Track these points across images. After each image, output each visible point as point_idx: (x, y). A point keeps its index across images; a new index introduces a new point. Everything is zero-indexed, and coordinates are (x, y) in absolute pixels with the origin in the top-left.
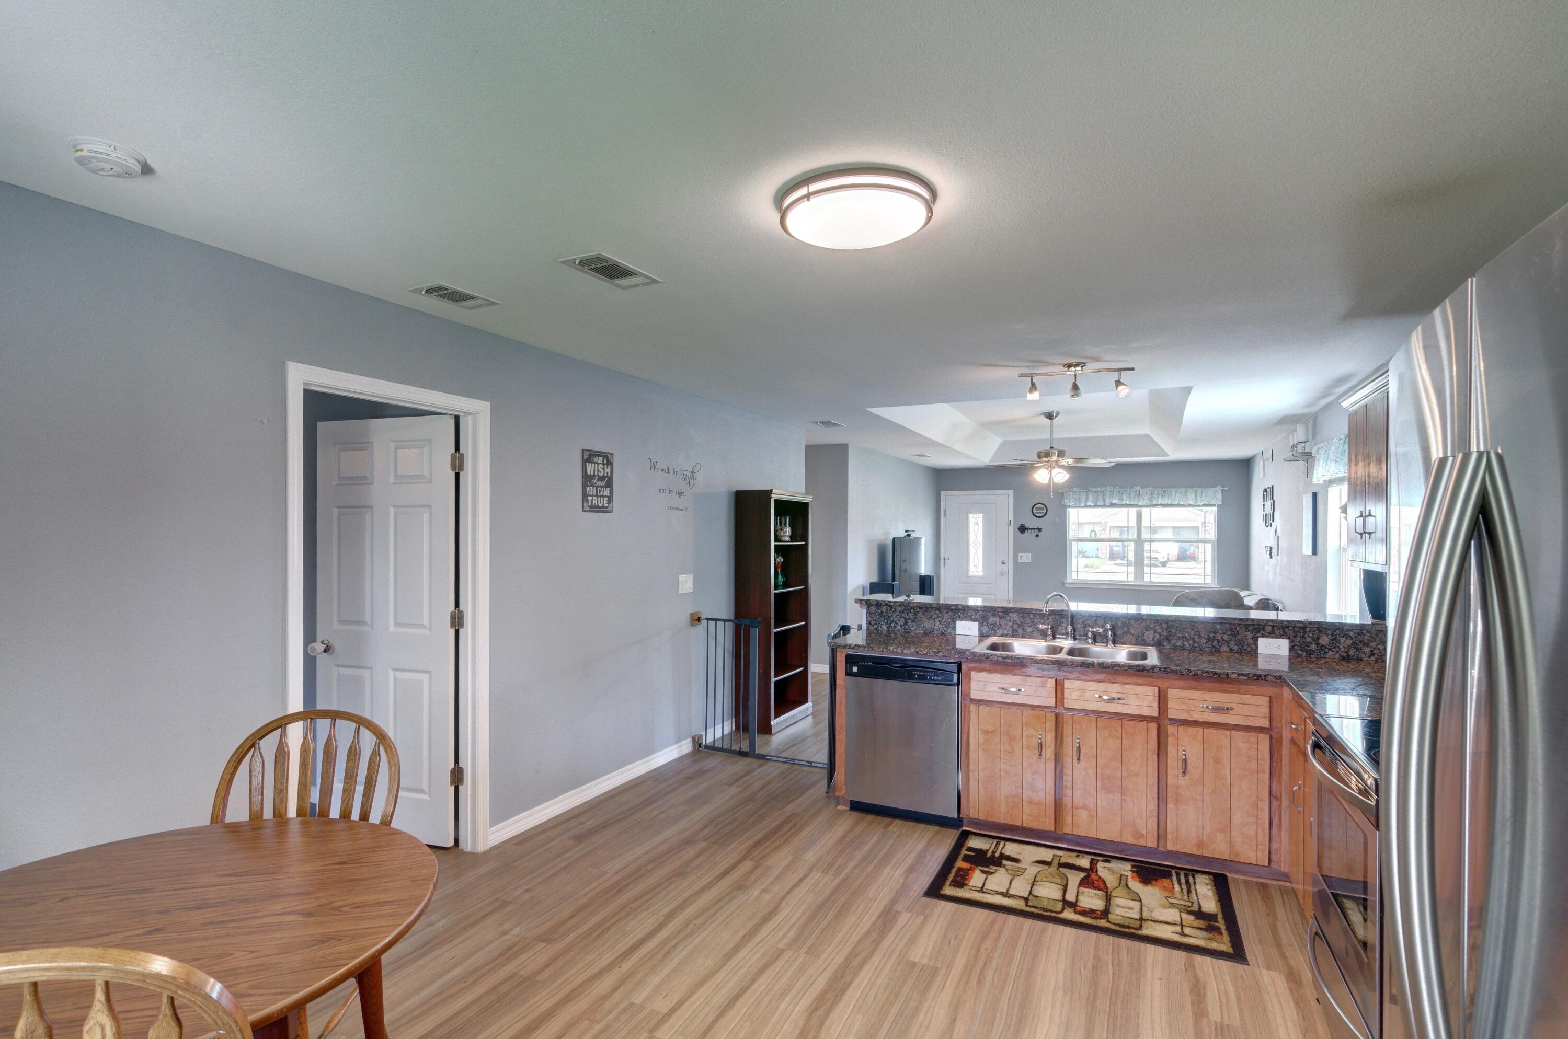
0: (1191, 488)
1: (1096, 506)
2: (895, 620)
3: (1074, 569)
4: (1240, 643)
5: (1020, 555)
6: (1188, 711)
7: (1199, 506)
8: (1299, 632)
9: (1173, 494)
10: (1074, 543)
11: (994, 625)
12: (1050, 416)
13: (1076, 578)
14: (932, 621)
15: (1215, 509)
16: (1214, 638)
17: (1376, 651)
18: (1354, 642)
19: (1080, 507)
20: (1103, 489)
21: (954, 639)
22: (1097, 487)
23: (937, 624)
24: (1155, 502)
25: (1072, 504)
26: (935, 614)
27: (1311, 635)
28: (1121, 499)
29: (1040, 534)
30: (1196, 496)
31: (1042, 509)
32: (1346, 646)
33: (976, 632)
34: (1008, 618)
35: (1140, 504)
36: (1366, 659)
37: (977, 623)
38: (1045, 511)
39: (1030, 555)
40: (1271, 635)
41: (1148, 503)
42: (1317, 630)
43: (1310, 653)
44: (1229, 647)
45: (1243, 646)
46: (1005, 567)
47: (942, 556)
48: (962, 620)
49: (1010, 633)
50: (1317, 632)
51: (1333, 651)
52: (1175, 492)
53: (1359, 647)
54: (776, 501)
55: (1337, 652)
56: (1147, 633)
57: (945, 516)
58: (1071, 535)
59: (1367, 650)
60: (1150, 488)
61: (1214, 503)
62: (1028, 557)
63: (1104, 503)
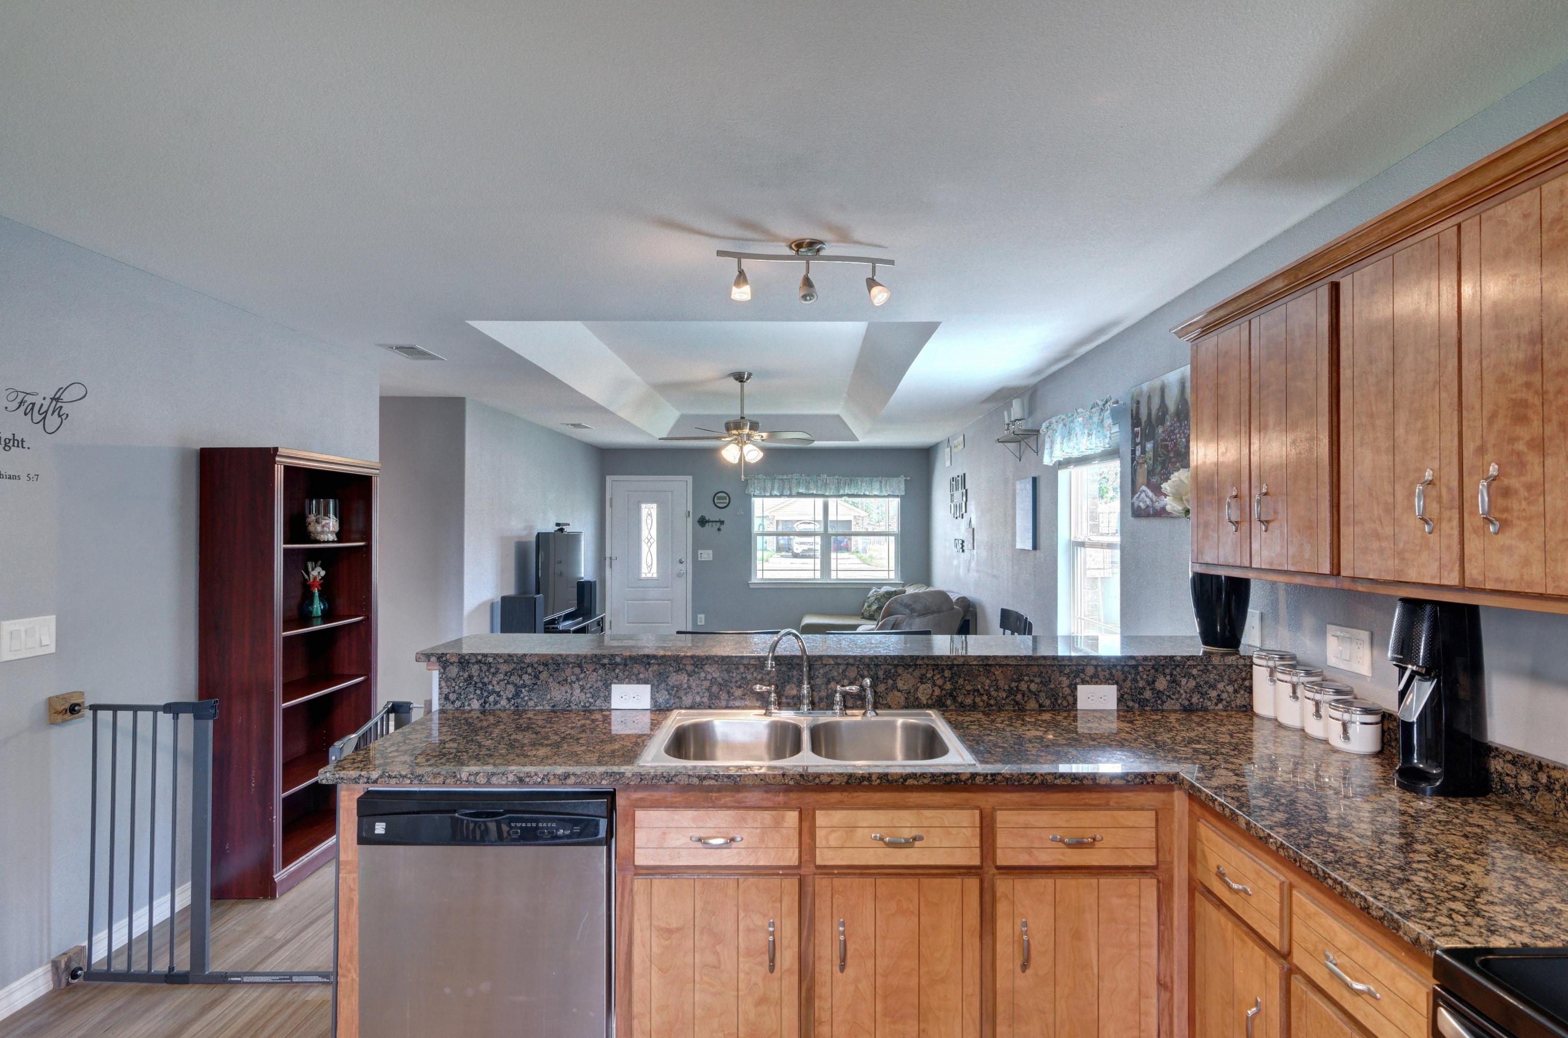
0: (876, 477)
1: (781, 496)
2: (497, 689)
3: (759, 566)
4: (1053, 695)
5: (700, 552)
6: (1029, 850)
7: (884, 496)
8: (1130, 673)
9: (859, 483)
10: (759, 539)
11: (678, 687)
12: (739, 377)
13: (761, 577)
14: (567, 687)
15: (897, 500)
16: (1018, 690)
17: (1224, 696)
18: (1197, 683)
19: (765, 496)
20: (790, 476)
21: (607, 720)
22: (783, 474)
23: (577, 691)
24: (841, 492)
25: (757, 493)
26: (573, 673)
27: (1145, 677)
28: (808, 488)
29: (722, 527)
30: (881, 486)
31: (724, 498)
32: (1188, 691)
33: (646, 703)
34: (703, 675)
35: (827, 494)
36: (1212, 707)
37: (648, 687)
38: (727, 501)
39: (711, 552)
40: (1094, 680)
41: (835, 493)
42: (1153, 668)
43: (1143, 703)
44: (1038, 701)
45: (1056, 700)
46: (682, 567)
47: (608, 555)
48: (621, 682)
49: (705, 700)
50: (1152, 671)
51: (1173, 699)
52: (862, 482)
53: (1204, 690)
54: (288, 469)
55: (1177, 699)
56: (922, 687)
57: (611, 506)
58: (756, 528)
59: (1213, 694)
60: (837, 477)
61: (897, 494)
62: (708, 554)
63: (791, 492)
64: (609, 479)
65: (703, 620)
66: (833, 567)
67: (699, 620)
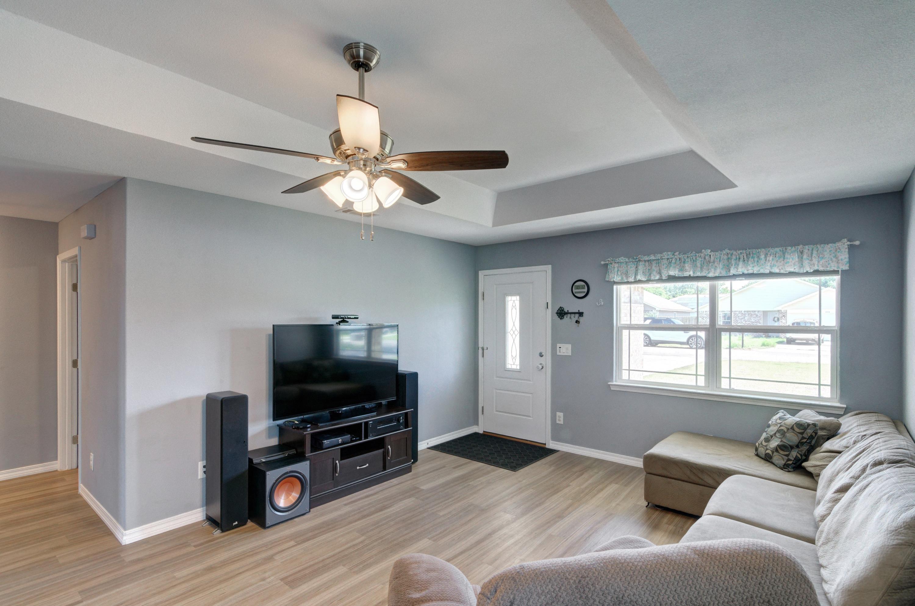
0: (792, 246)
1: (648, 281)
3: (625, 366)
5: (559, 345)
7: (807, 274)
9: (763, 257)
10: (625, 333)
13: (627, 378)
15: (835, 280)
19: (628, 283)
20: (659, 256)
22: (649, 255)
24: (733, 271)
25: (617, 279)
28: (682, 269)
31: (583, 287)
35: (711, 275)
38: (586, 290)
39: (569, 346)
41: (724, 274)
46: (542, 360)
47: (480, 345)
57: (483, 300)
58: (619, 319)
61: (833, 267)
62: (567, 349)
63: (661, 276)
64: (481, 274)
65: (562, 419)
66: (725, 372)
67: (557, 418)
